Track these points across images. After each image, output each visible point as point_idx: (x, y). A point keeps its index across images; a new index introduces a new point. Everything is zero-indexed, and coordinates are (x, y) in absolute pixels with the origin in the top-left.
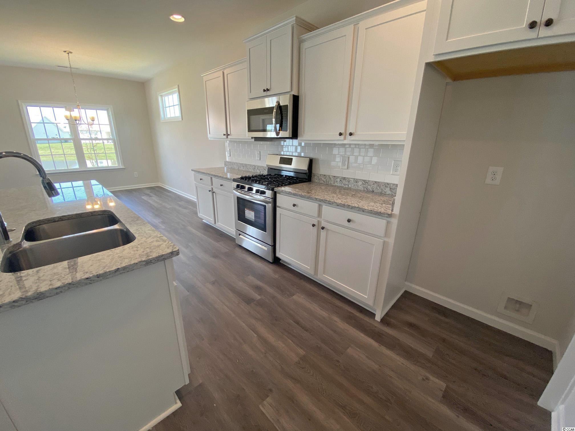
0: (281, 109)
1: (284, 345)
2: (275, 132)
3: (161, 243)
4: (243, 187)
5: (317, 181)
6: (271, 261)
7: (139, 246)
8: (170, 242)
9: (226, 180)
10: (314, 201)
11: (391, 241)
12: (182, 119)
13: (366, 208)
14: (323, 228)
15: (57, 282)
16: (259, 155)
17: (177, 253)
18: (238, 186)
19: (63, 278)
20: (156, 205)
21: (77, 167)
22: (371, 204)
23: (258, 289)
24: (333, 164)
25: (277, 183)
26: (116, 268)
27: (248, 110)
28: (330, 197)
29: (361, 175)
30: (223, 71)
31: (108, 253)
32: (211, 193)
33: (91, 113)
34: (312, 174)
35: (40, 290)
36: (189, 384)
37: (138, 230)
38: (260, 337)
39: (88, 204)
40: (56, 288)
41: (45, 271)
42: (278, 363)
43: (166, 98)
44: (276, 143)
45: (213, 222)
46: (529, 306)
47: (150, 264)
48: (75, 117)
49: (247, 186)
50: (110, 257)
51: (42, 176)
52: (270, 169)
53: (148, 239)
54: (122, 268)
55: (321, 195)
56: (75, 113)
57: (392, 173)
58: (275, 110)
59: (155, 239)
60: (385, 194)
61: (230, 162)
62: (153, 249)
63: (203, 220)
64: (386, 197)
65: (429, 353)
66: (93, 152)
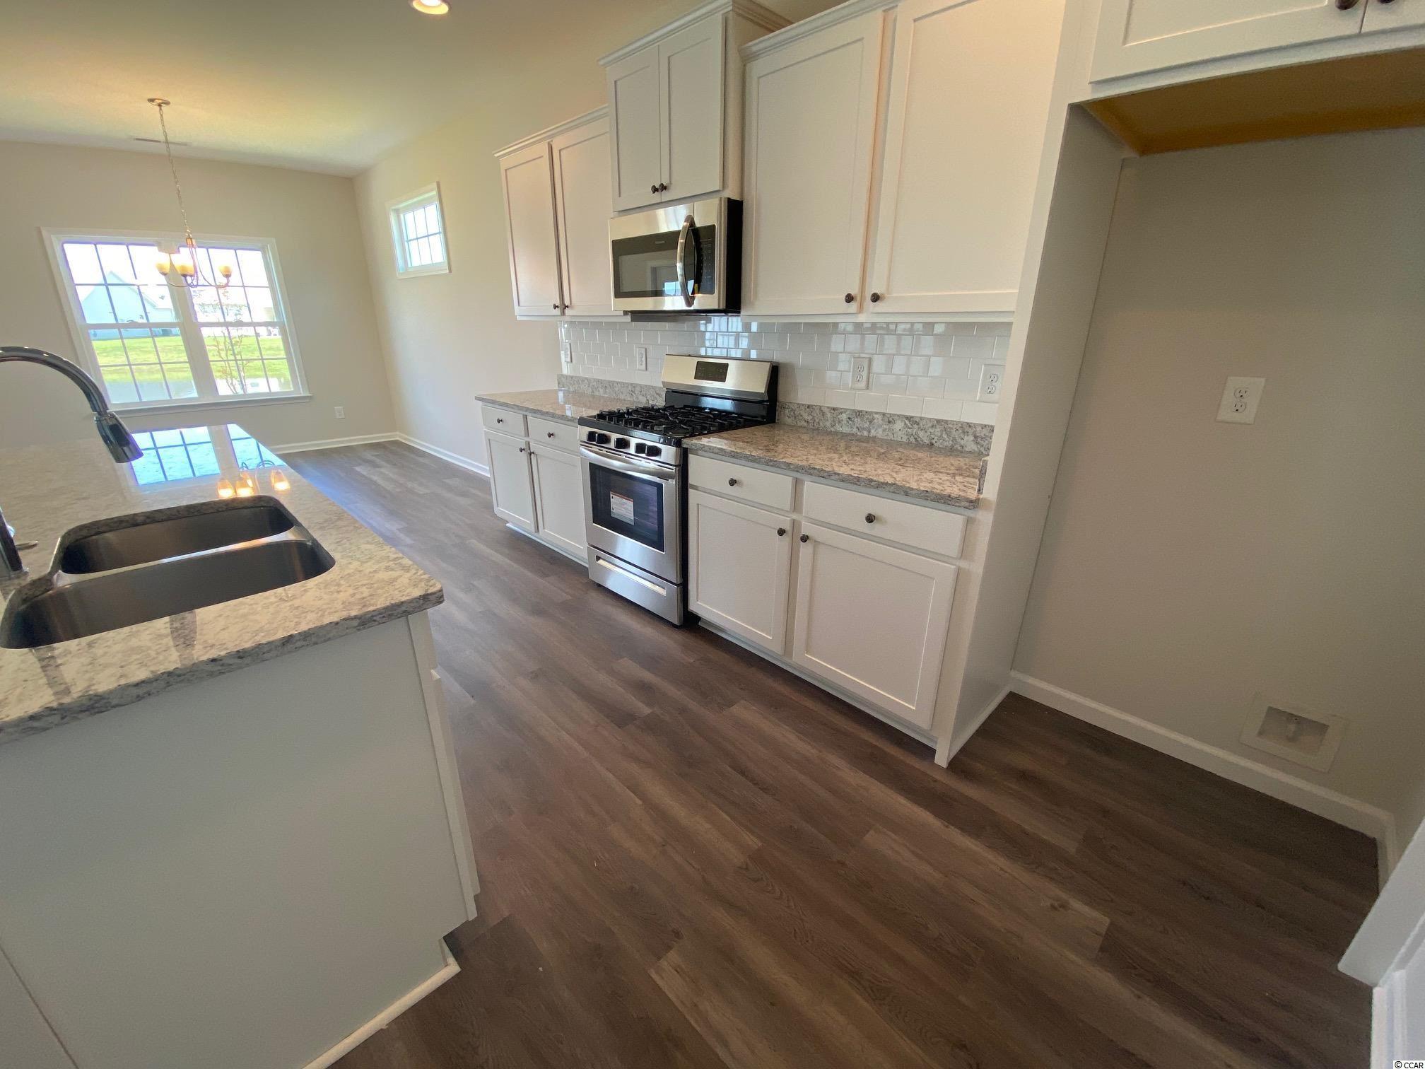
0: (697, 237)
1: (708, 826)
2: (682, 297)
3: (394, 574)
4: (604, 440)
5: (789, 421)
6: (676, 622)
7: (342, 582)
8: (421, 572)
9: (562, 422)
10: (783, 471)
11: (977, 568)
12: (450, 271)
13: (914, 485)
14: (805, 539)
15: (139, 668)
16: (644, 359)
17: (438, 598)
18: (591, 436)
19: (154, 659)
20: (390, 487)
21: (194, 394)
22: (925, 476)
23: (643, 689)
24: (831, 376)
25: (689, 426)
26: (286, 634)
27: (614, 242)
28: (823, 460)
29: (900, 405)
30: (549, 143)
31: (267, 598)
32: (524, 455)
33: (223, 257)
34: (778, 404)
35: (95, 690)
36: (477, 917)
37: (342, 542)
38: (651, 806)
39: (224, 487)
40: (137, 685)
41: (109, 643)
42: (694, 867)
43: (409, 216)
44: (686, 325)
45: (533, 529)
46: (1321, 728)
47: (370, 624)
48: (183, 268)
49: (614, 437)
50: (272, 609)
51: (97, 408)
52: (673, 393)
53: (365, 565)
54: (299, 633)
55: (799, 456)
56: (183, 259)
57: (981, 396)
58: (681, 241)
59: (384, 564)
60: (962, 452)
61: (572, 377)
62: (378, 588)
63: (508, 525)
64: (964, 457)
65: (1068, 844)
66: (232, 357)
